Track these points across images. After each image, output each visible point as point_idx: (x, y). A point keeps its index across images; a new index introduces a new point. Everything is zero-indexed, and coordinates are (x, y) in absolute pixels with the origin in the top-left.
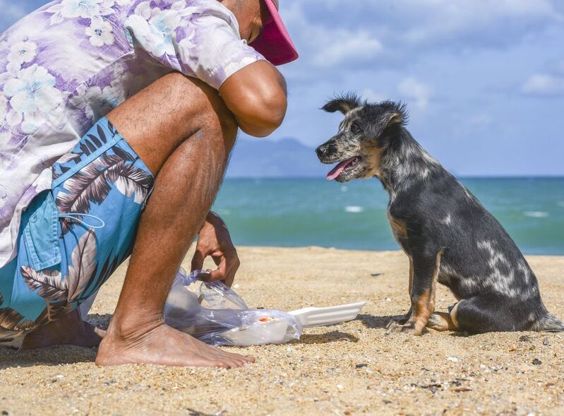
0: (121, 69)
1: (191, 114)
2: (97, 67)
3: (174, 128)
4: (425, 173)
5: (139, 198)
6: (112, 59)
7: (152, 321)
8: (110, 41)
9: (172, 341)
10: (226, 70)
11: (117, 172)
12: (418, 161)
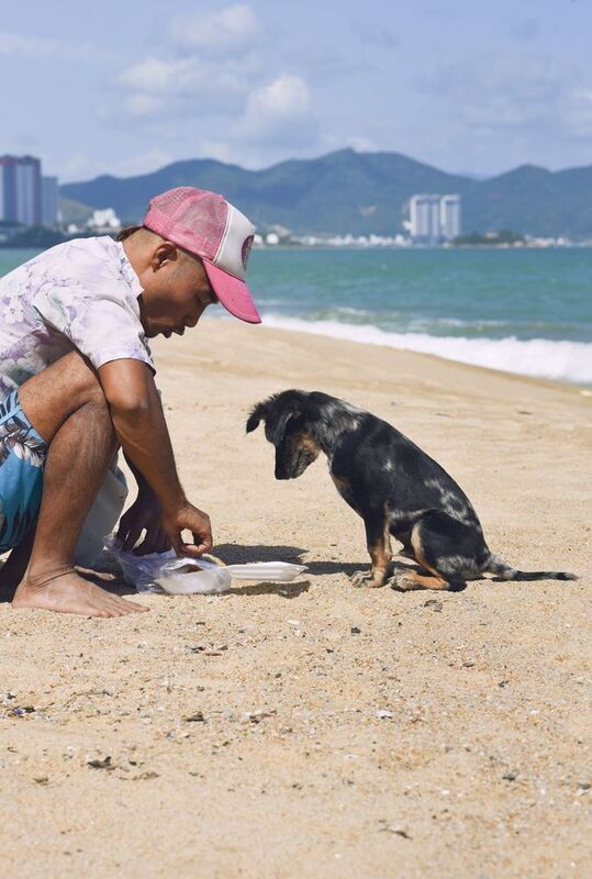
0: (33, 343)
1: (81, 389)
2: (8, 341)
3: (64, 402)
4: (355, 425)
5: (36, 462)
6: (23, 334)
7: (57, 570)
8: (20, 320)
9: (71, 589)
10: (102, 357)
11: (15, 439)
12: (344, 414)
